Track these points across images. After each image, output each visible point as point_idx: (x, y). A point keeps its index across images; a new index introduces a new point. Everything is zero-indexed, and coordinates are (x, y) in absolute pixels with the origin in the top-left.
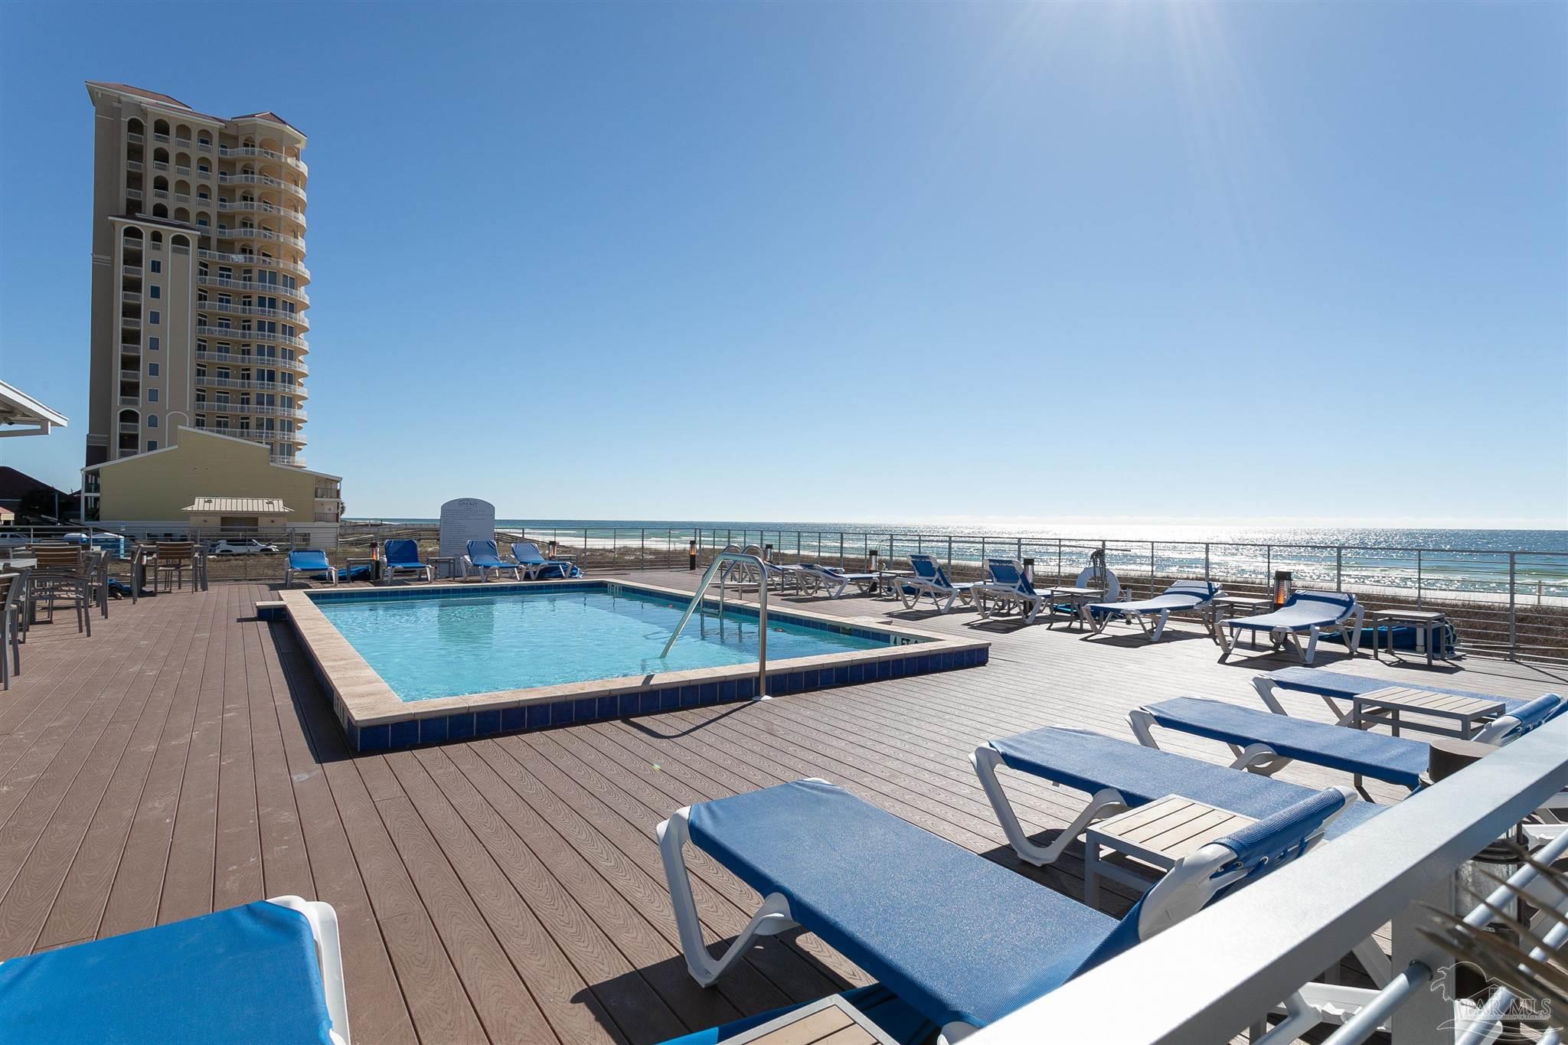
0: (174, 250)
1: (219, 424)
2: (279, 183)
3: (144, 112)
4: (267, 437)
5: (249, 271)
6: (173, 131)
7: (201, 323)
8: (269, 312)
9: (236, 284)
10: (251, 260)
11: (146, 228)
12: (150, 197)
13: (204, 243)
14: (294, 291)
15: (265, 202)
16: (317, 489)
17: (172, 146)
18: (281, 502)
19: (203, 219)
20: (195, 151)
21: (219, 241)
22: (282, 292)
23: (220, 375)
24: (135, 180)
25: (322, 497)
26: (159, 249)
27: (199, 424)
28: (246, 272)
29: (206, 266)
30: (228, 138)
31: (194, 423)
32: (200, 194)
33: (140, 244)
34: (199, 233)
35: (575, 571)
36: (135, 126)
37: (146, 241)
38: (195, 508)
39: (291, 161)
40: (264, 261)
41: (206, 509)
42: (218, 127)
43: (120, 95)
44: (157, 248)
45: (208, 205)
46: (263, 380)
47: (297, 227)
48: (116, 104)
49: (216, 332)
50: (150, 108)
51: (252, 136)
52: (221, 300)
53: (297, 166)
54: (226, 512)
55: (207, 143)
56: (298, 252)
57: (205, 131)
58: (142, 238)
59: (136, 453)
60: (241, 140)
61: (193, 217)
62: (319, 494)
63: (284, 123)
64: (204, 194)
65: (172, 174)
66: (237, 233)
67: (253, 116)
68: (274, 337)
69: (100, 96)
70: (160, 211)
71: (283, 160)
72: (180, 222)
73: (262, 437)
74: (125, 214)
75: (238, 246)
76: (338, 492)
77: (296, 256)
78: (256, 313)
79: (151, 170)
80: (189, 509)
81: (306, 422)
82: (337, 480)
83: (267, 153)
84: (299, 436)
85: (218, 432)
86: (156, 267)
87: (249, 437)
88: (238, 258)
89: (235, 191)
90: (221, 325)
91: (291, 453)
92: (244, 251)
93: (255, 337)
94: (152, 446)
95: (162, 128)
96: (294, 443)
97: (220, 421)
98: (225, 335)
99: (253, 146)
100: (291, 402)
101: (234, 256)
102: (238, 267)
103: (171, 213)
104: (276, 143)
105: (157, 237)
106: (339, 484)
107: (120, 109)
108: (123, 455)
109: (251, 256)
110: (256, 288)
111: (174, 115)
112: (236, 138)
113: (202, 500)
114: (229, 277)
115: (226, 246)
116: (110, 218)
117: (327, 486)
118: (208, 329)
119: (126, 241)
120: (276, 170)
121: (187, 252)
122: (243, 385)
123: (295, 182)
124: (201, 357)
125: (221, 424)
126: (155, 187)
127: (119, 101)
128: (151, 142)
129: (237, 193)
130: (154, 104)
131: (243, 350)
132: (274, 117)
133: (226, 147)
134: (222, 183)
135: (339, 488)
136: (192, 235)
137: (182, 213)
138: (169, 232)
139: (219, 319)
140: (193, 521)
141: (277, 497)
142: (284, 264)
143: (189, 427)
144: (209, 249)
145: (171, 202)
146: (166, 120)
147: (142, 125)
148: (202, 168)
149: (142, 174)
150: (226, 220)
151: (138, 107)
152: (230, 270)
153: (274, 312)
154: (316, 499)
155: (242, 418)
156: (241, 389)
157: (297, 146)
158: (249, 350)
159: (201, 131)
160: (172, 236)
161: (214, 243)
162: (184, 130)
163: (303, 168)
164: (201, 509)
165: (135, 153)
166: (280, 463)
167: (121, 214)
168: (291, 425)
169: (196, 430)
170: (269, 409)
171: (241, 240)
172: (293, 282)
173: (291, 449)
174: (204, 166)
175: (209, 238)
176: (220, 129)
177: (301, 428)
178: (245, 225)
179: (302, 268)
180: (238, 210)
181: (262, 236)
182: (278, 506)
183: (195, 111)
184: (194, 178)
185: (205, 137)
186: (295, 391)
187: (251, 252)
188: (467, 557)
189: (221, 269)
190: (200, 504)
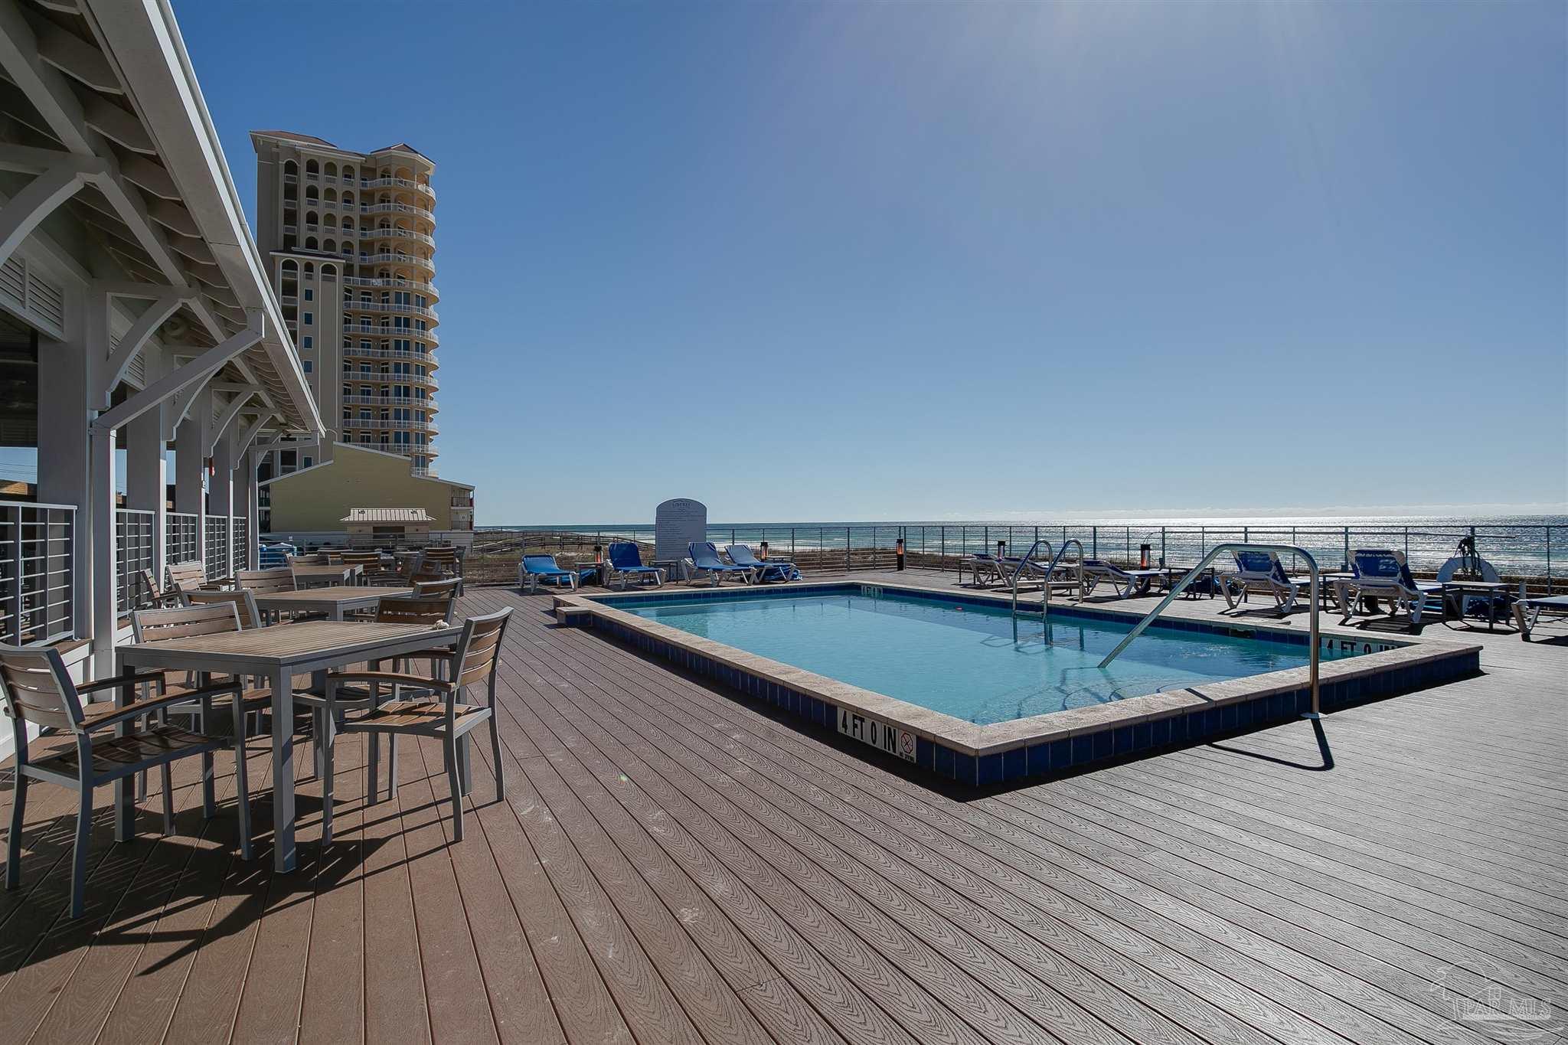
0: (324, 279)
1: (363, 441)
2: (412, 209)
3: (297, 154)
4: (405, 450)
5: (387, 294)
6: (322, 169)
7: (347, 345)
8: (404, 331)
9: (375, 306)
10: (388, 283)
11: (300, 260)
12: (303, 231)
13: (348, 270)
14: (426, 309)
15: (399, 228)
16: (452, 498)
17: (322, 183)
18: (424, 511)
19: (348, 248)
20: (340, 185)
21: (361, 267)
22: (415, 311)
23: (363, 393)
24: (291, 217)
25: (457, 506)
26: (311, 279)
27: (346, 439)
28: (384, 294)
29: (349, 291)
30: (368, 172)
31: (342, 438)
32: (345, 225)
33: (295, 275)
34: (344, 261)
35: (795, 573)
36: (291, 168)
37: (300, 272)
38: (351, 518)
39: (421, 187)
40: (399, 283)
41: (361, 519)
42: (359, 161)
43: (278, 140)
44: (309, 277)
45: (351, 235)
46: (400, 396)
47: (427, 249)
48: (274, 150)
49: (359, 352)
50: (304, 150)
51: (389, 167)
52: (363, 323)
53: (427, 191)
54: (377, 522)
55: (350, 177)
56: (429, 272)
57: (349, 166)
58: (297, 270)
59: (294, 470)
60: (379, 172)
61: (339, 247)
62: (455, 503)
63: (417, 153)
64: (348, 224)
65: (321, 208)
66: (376, 259)
67: (390, 148)
68: (409, 354)
69: (261, 143)
70: (312, 243)
71: (415, 188)
72: (328, 253)
73: (400, 449)
74: (282, 249)
75: (377, 272)
76: (471, 500)
77: (426, 277)
78: (394, 333)
79: (304, 207)
80: (346, 519)
81: (437, 434)
82: (470, 489)
83: (401, 182)
84: (432, 448)
85: (363, 446)
86: (309, 295)
87: (388, 450)
88: (377, 282)
89: (374, 220)
90: (363, 346)
91: (425, 465)
92: (381, 275)
93: (393, 356)
94: (308, 463)
95: (312, 166)
96: (427, 455)
97: (364, 436)
98: (367, 355)
99: (389, 177)
100: (424, 415)
101: (374, 281)
102: (378, 290)
103: (321, 244)
104: (411, 171)
105: (309, 267)
106: (471, 493)
107: (278, 153)
108: (285, 471)
109: (388, 279)
110: (394, 309)
111: (322, 154)
112: (374, 170)
113: (356, 511)
114: (369, 300)
115: (367, 271)
116: (271, 253)
117: (461, 496)
118: (353, 350)
119: (284, 274)
120: (409, 197)
121: (334, 280)
122: (383, 401)
123: (425, 206)
124: (347, 376)
125: (365, 440)
126: (307, 222)
127: (277, 147)
128: (304, 181)
129: (375, 220)
130: (305, 146)
131: (383, 369)
132: (406, 148)
133: (366, 180)
134: (364, 214)
135: (471, 497)
136: (338, 264)
137: (330, 244)
138: (319, 263)
139: (362, 340)
140: (350, 530)
141: (420, 506)
142: (416, 285)
143: (339, 442)
144: (353, 276)
145: (321, 234)
146: (316, 159)
147: (297, 167)
148: (346, 201)
149: (296, 211)
150: (367, 247)
151: (293, 150)
152: (370, 294)
153: (409, 331)
154: (452, 508)
155: (383, 433)
156: (381, 405)
157: (428, 173)
158: (387, 368)
159: (346, 166)
160: (323, 265)
161: (356, 269)
162: (331, 168)
163: (432, 193)
164: (356, 519)
165: (291, 192)
166: (417, 473)
167: (279, 249)
168: (424, 438)
169: (344, 445)
170: (405, 423)
171: (377, 266)
172: (425, 301)
173: (424, 460)
174: (348, 198)
175: (352, 266)
176: (361, 163)
177: (431, 440)
178: (382, 250)
179: (432, 288)
180: (377, 237)
181: (397, 259)
182: (421, 515)
183: (340, 149)
184: (340, 211)
185: (348, 171)
186: (427, 405)
187: (388, 276)
188: (689, 560)
189: (363, 293)
190: (355, 515)
